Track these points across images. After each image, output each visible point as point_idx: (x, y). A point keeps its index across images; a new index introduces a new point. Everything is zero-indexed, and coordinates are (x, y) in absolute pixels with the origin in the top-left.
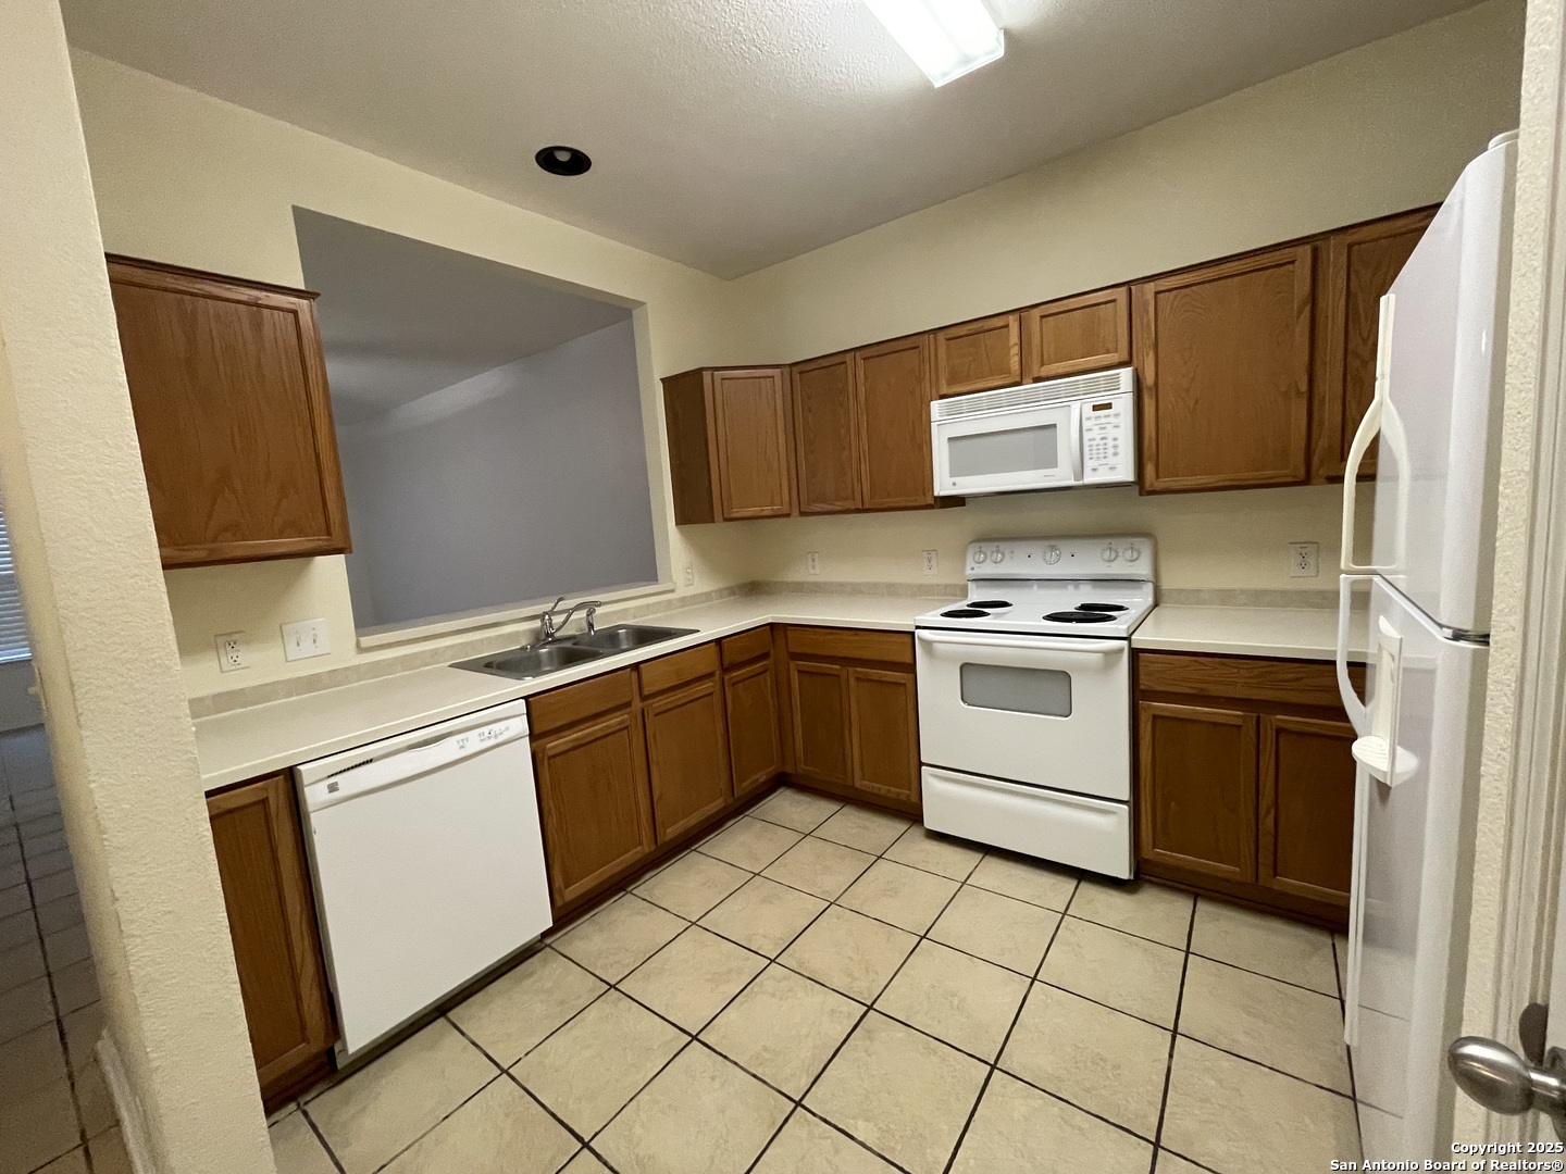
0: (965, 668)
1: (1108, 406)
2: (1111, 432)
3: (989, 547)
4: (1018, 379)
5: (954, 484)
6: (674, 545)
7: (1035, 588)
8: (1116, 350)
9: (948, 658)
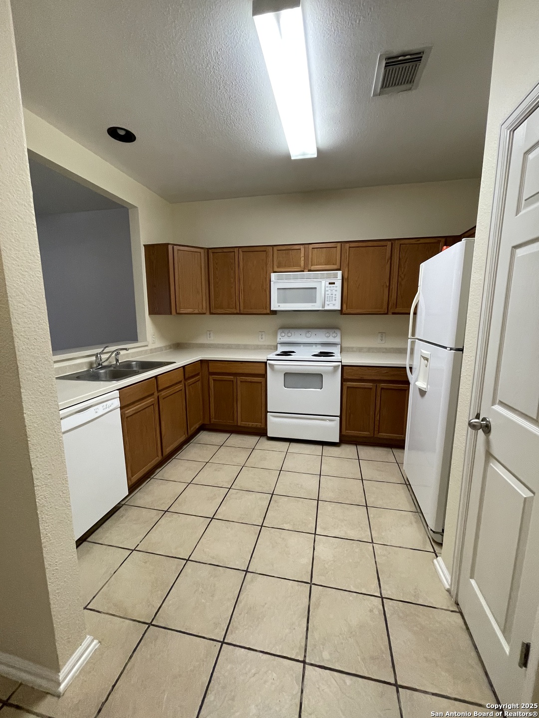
0: (286, 374)
1: (334, 283)
2: (334, 293)
3: (286, 331)
4: (303, 270)
5: (279, 306)
6: (147, 325)
7: (302, 346)
8: (336, 264)
9: (280, 371)
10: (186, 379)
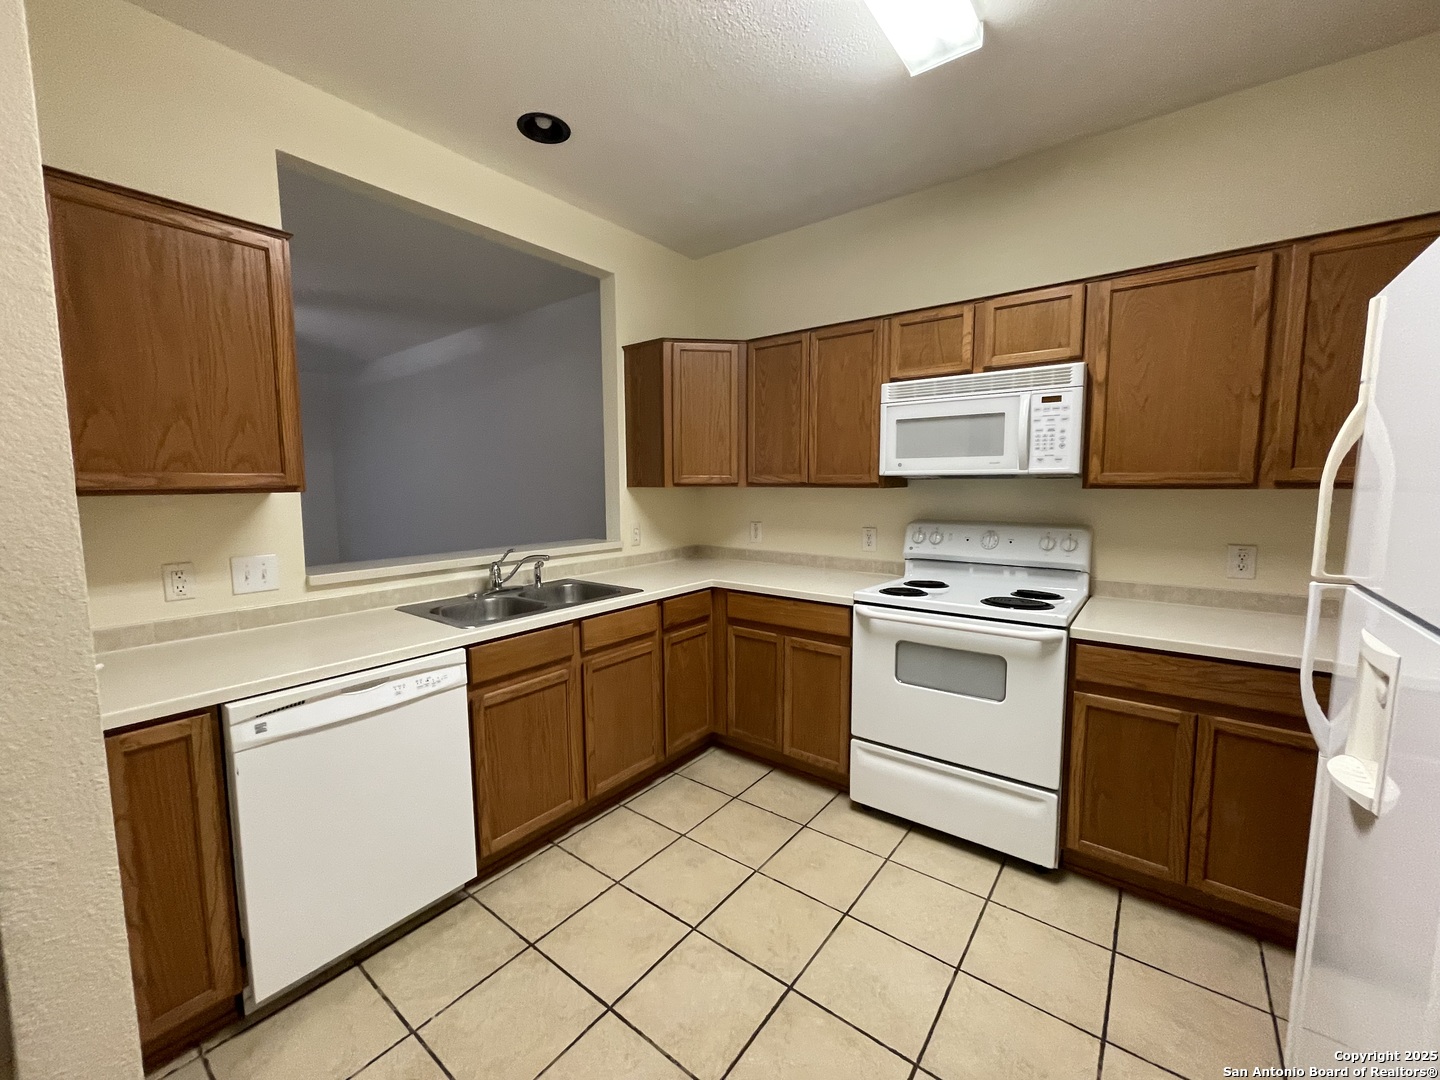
0: (900, 645)
1: (1058, 399)
2: (1058, 425)
3: (929, 528)
4: (969, 367)
5: (900, 465)
6: (624, 506)
7: (971, 570)
8: (1068, 345)
9: (884, 635)
10: (665, 630)
